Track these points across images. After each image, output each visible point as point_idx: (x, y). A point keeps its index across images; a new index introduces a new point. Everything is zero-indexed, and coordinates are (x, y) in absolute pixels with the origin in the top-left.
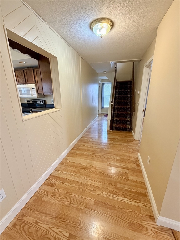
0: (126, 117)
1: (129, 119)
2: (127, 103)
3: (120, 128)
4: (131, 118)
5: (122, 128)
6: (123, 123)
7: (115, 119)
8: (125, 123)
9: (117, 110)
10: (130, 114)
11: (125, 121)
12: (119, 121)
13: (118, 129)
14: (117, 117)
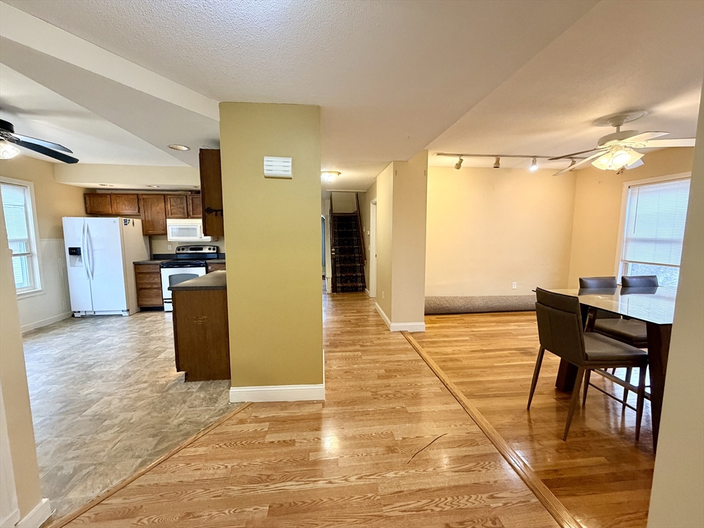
0: (355, 272)
1: (359, 274)
2: (353, 249)
3: (348, 287)
4: (362, 271)
5: (351, 287)
6: (352, 281)
7: (339, 275)
8: (354, 279)
9: (340, 261)
10: (361, 266)
11: (353, 277)
12: (344, 277)
13: (345, 290)
14: (341, 272)
